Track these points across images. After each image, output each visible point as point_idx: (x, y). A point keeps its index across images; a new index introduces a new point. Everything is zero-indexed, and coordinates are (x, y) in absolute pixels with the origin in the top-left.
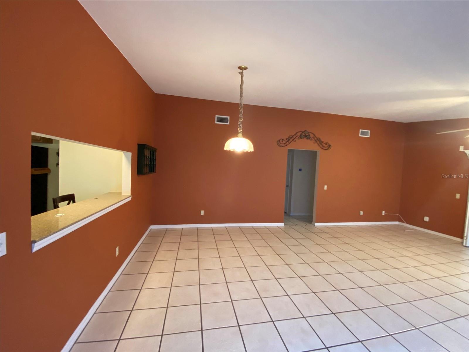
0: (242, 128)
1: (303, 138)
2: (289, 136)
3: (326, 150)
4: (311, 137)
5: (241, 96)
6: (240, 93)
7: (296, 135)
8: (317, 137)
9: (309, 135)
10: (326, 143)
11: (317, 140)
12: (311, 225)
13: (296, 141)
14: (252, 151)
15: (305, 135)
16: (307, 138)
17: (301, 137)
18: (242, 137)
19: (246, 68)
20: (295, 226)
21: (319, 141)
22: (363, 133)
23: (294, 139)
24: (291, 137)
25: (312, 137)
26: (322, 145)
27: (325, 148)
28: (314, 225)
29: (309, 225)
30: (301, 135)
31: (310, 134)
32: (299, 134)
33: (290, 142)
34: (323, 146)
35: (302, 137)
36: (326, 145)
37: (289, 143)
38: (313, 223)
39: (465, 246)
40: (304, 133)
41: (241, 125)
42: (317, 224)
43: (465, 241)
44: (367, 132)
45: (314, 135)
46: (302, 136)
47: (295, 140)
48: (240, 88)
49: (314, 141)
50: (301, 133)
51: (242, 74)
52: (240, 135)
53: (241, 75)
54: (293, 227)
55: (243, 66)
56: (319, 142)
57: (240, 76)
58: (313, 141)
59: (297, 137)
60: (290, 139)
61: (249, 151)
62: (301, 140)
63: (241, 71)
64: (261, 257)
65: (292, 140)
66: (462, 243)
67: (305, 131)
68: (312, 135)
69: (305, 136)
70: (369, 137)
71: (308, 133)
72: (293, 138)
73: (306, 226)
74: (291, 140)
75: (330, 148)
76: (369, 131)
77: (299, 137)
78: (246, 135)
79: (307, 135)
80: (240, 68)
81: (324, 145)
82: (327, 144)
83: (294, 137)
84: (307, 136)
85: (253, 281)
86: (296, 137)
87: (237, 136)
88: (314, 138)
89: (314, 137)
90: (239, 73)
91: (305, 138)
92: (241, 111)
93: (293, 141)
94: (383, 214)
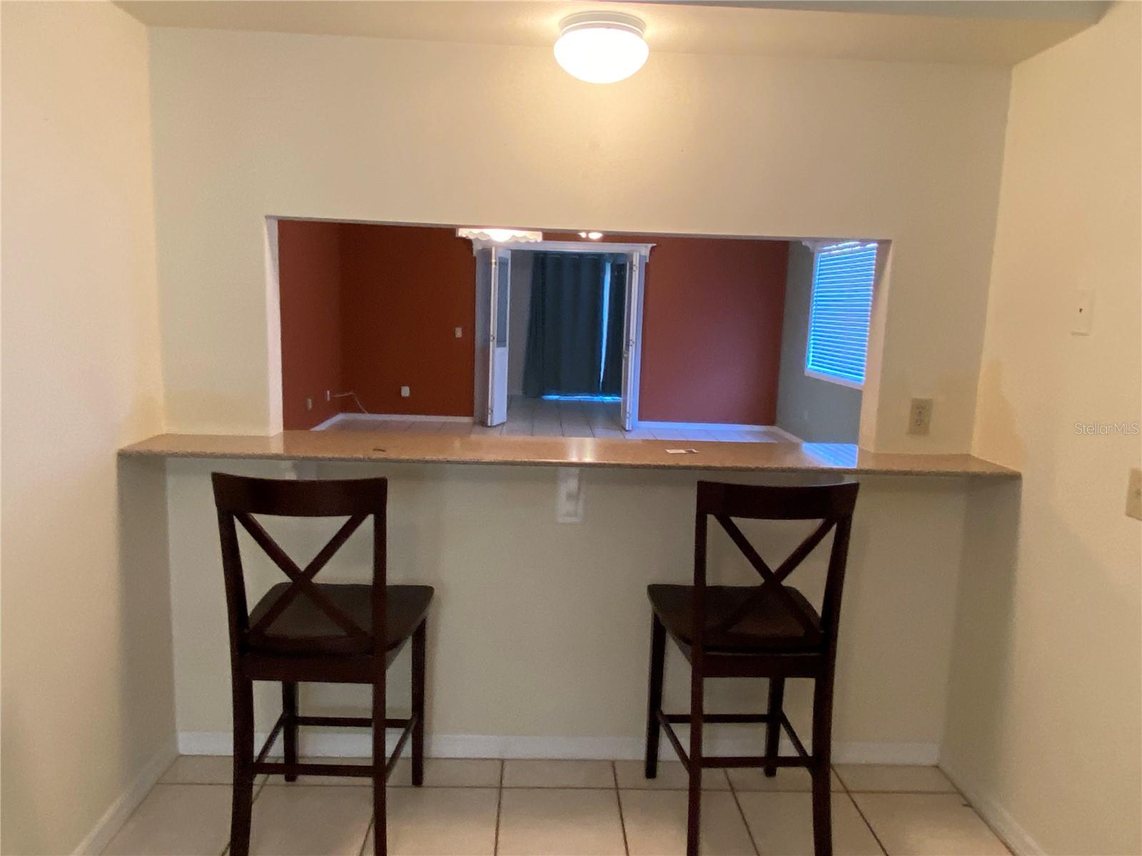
39: (491, 427)
43: (489, 417)
94: (329, 399)
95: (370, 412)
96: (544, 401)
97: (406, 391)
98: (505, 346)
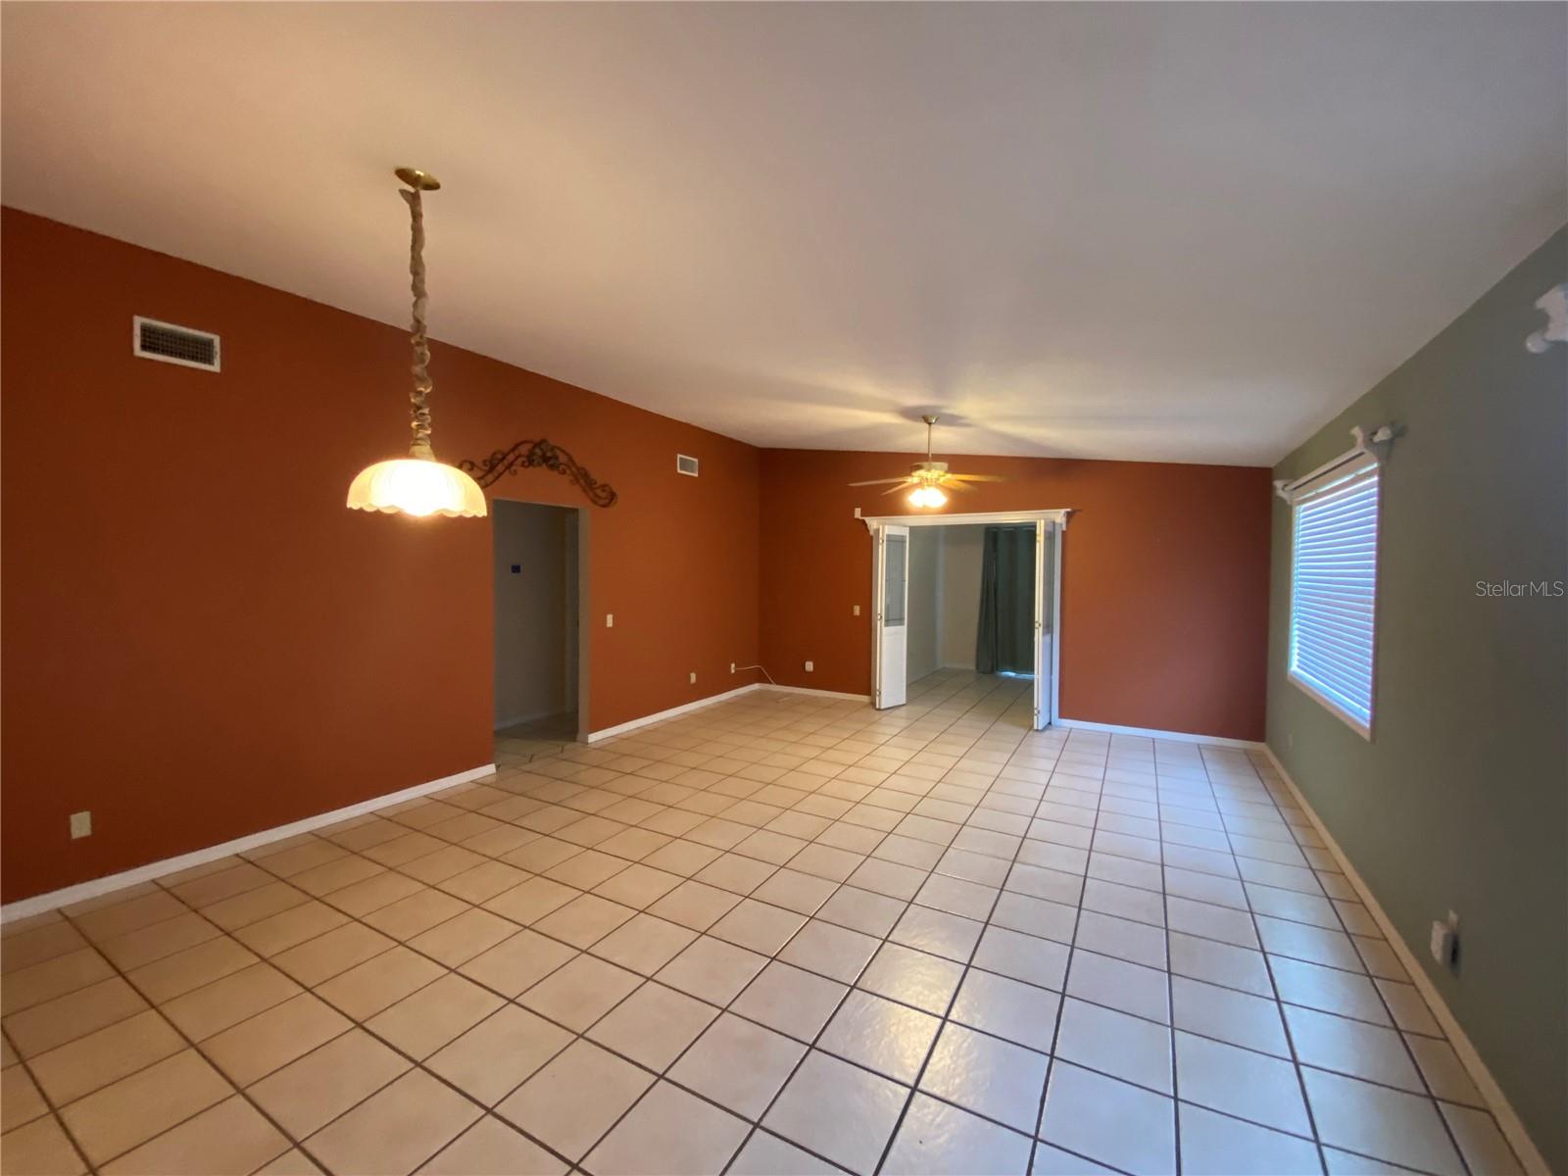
0: (429, 421)
1: (539, 465)
2: (495, 454)
3: (604, 506)
4: (561, 464)
5: (418, 290)
6: (411, 277)
7: (517, 453)
8: (579, 464)
9: (557, 458)
10: (604, 487)
11: (579, 476)
12: (578, 744)
13: (515, 472)
14: (480, 515)
15: (544, 455)
16: (552, 467)
17: (533, 461)
18: (434, 458)
19: (433, 186)
20: (530, 761)
21: (584, 479)
22: (685, 465)
23: (511, 464)
24: (500, 456)
25: (565, 465)
26: (592, 489)
27: (602, 502)
28: (587, 743)
29: (569, 746)
30: (531, 453)
31: (558, 453)
32: (524, 449)
33: (500, 474)
34: (596, 495)
35: (536, 462)
36: (604, 491)
37: (497, 478)
38: (580, 736)
39: (879, 709)
40: (541, 449)
41: (426, 411)
42: (593, 738)
43: (877, 698)
44: (693, 462)
45: (571, 459)
46: (534, 458)
47: (513, 468)
48: (413, 258)
49: (571, 478)
50: (529, 446)
51: (414, 200)
52: (426, 448)
53: (411, 207)
54: (527, 767)
55: (418, 172)
56: (586, 482)
57: (406, 207)
58: (567, 478)
59: (520, 460)
60: (497, 465)
61: (468, 515)
62: (531, 468)
63: (411, 189)
64: (487, 906)
65: (503, 468)
66: (873, 704)
67: (543, 441)
68: (562, 458)
69: (545, 459)
70: (696, 475)
71: (553, 448)
72: (506, 462)
73: (562, 752)
74: (500, 468)
75: (616, 503)
76: (696, 460)
77: (523, 459)
78: (448, 451)
79: (549, 454)
80: (404, 174)
81: (599, 492)
82: (606, 488)
83: (511, 457)
84: (550, 458)
85: (517, 1000)
86: (517, 458)
87: (412, 456)
88: (569, 467)
89: (570, 464)
90: (403, 192)
91: (544, 466)
92: (423, 354)
93: (507, 473)
94: (733, 671)
95: (778, 683)
96: (1001, 677)
97: (809, 666)
98: (903, 624)
